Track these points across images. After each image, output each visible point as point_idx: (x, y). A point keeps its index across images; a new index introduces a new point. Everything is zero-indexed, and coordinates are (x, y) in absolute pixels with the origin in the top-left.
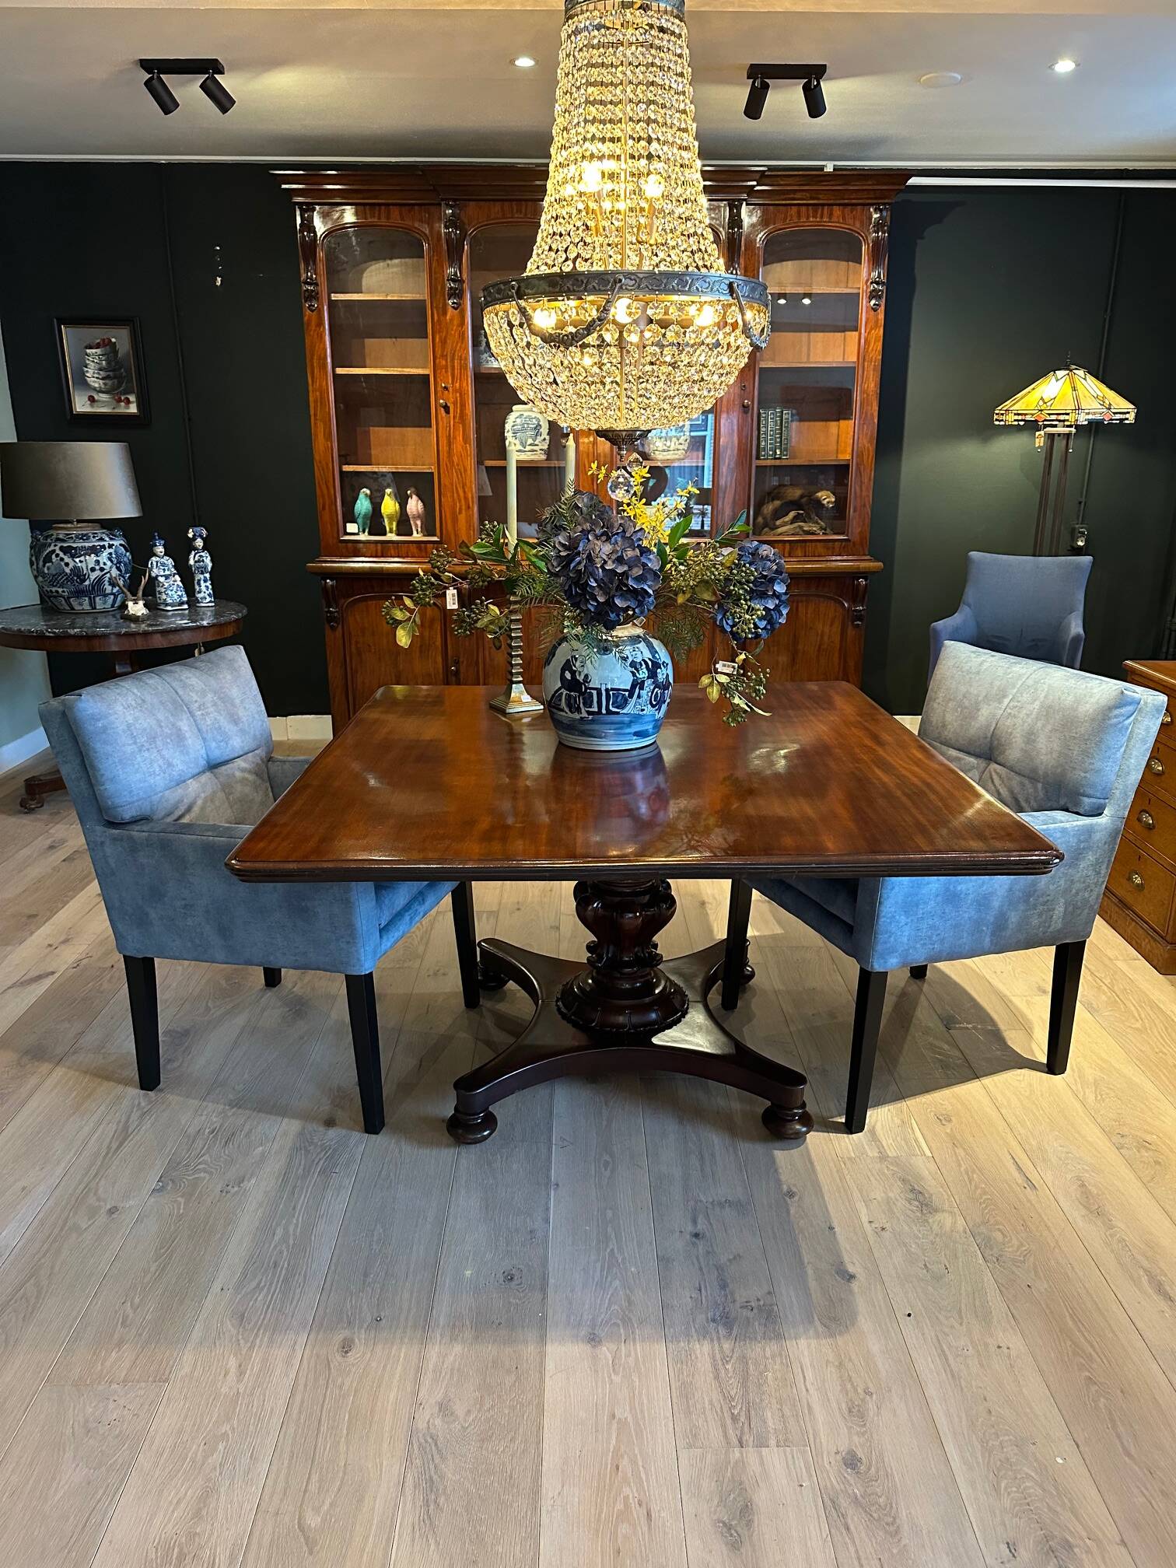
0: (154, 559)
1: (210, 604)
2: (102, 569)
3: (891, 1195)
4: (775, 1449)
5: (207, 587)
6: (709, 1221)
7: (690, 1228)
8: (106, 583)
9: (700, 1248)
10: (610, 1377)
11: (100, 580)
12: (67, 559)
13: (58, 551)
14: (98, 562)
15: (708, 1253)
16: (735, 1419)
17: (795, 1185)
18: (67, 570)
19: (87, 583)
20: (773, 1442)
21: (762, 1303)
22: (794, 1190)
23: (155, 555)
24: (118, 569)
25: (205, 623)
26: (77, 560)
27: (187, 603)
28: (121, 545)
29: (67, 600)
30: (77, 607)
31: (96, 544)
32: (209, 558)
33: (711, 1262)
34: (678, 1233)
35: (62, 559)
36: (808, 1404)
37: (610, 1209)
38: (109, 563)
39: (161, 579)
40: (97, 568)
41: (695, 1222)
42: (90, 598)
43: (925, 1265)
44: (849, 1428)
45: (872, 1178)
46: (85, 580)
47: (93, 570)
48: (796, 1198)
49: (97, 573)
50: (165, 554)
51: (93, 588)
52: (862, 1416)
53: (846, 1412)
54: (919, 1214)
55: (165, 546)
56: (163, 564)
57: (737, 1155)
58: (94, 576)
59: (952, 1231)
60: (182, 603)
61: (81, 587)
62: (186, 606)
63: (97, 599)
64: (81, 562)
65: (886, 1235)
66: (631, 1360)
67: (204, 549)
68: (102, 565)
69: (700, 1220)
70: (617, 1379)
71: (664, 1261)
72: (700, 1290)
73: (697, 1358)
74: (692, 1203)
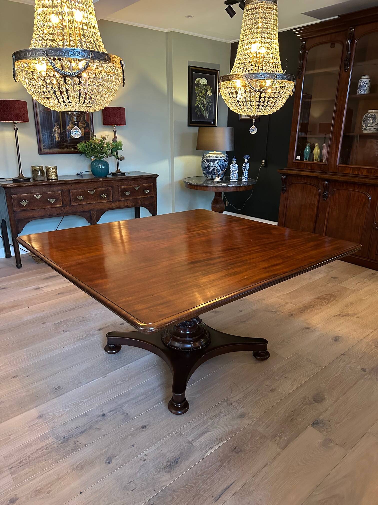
0: (232, 165)
1: (245, 181)
2: (215, 166)
3: (168, 454)
4: (12, 478)
5: (246, 175)
6: (113, 415)
7: (105, 412)
8: (216, 171)
9: (98, 419)
10: (27, 427)
11: (214, 170)
12: (206, 163)
13: (205, 160)
14: (214, 164)
15: (97, 421)
16: (20, 462)
17: (150, 426)
18: (206, 166)
19: (210, 170)
20: (14, 476)
21: (79, 445)
22: (147, 427)
23: (232, 163)
24: (220, 167)
25: (229, 186)
26: (209, 163)
27: (237, 179)
28: (223, 159)
29: (206, 174)
30: (208, 177)
31: (215, 159)
32: (249, 165)
33: (92, 424)
34: (102, 411)
35: (205, 163)
36: (36, 477)
37: (102, 392)
38: (217, 165)
39: (231, 171)
40: (213, 166)
41: (110, 412)
42: (211, 175)
43: (131, 482)
44: (29, 494)
45: (174, 445)
46: (210, 169)
47: (212, 166)
48: (143, 429)
49: (213, 168)
50: (236, 163)
51: (212, 172)
52: (36, 495)
53: (36, 489)
54: (162, 467)
55: (236, 161)
56: (234, 167)
57: (155, 405)
58: (212, 168)
59: (159, 482)
60: (236, 179)
61: (209, 171)
62: (237, 180)
63: (213, 175)
64: (209, 164)
65: (142, 463)
66: (36, 428)
67: (248, 162)
68: (215, 165)
69: (112, 413)
70: (27, 428)
71: (86, 414)
72: (77, 428)
73: (44, 441)
74: (119, 407)
